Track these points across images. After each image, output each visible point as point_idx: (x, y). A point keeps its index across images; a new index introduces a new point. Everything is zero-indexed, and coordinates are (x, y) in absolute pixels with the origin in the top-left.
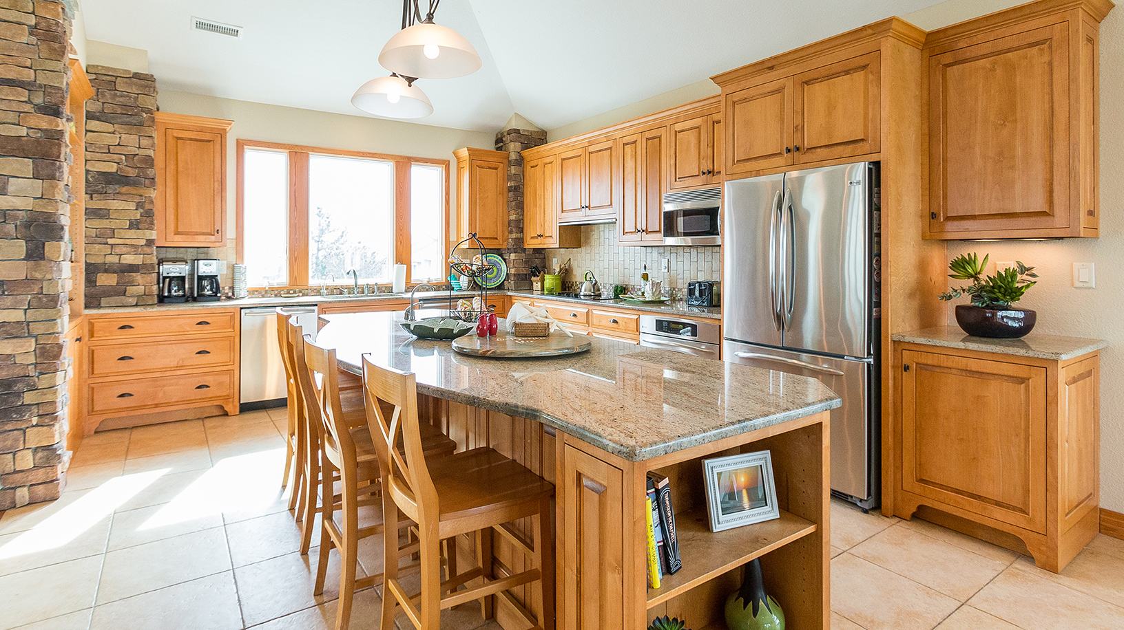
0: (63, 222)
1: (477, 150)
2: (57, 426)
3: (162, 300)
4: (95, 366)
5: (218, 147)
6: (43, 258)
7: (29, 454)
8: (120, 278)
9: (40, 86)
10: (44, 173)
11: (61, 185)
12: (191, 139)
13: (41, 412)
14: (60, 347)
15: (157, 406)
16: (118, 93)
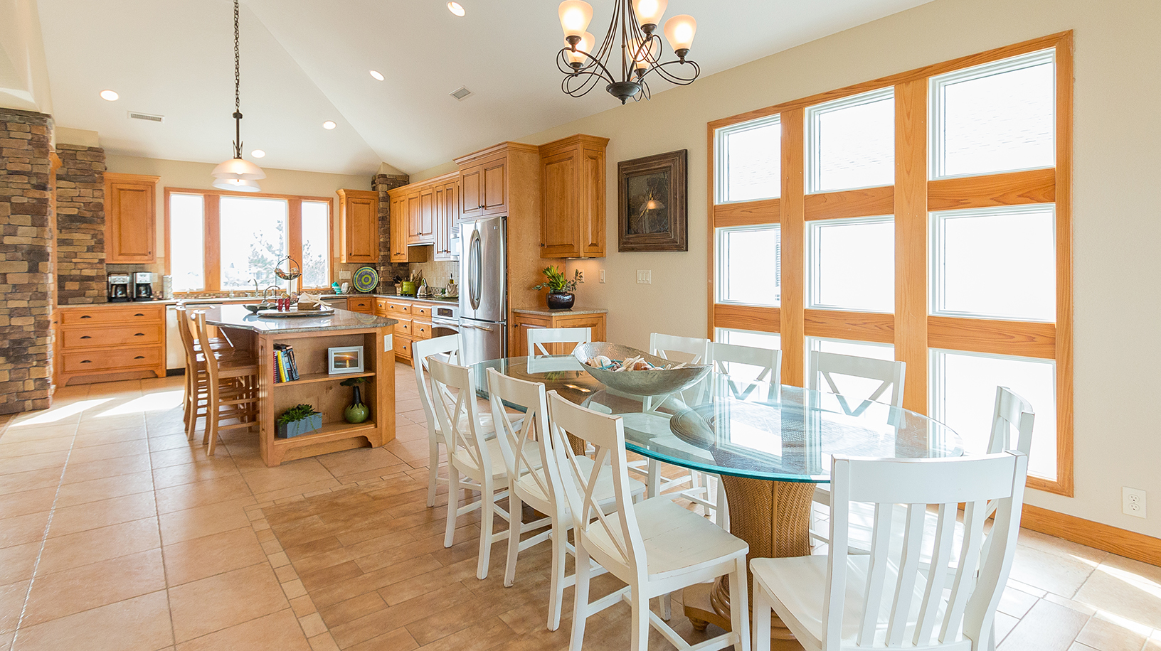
0: (49, 251)
1: (351, 191)
2: (47, 368)
3: (111, 300)
4: (66, 342)
5: (149, 195)
6: (38, 272)
7: (32, 382)
8: (81, 285)
9: (35, 174)
10: (38, 223)
11: (47, 229)
12: (130, 190)
13: (38, 359)
14: (49, 322)
15: (108, 369)
16: (78, 162)
